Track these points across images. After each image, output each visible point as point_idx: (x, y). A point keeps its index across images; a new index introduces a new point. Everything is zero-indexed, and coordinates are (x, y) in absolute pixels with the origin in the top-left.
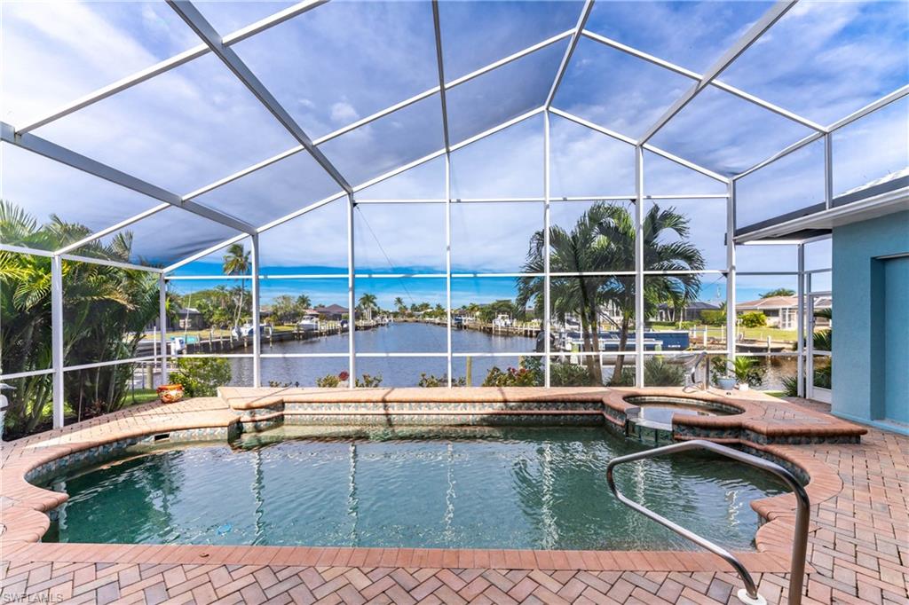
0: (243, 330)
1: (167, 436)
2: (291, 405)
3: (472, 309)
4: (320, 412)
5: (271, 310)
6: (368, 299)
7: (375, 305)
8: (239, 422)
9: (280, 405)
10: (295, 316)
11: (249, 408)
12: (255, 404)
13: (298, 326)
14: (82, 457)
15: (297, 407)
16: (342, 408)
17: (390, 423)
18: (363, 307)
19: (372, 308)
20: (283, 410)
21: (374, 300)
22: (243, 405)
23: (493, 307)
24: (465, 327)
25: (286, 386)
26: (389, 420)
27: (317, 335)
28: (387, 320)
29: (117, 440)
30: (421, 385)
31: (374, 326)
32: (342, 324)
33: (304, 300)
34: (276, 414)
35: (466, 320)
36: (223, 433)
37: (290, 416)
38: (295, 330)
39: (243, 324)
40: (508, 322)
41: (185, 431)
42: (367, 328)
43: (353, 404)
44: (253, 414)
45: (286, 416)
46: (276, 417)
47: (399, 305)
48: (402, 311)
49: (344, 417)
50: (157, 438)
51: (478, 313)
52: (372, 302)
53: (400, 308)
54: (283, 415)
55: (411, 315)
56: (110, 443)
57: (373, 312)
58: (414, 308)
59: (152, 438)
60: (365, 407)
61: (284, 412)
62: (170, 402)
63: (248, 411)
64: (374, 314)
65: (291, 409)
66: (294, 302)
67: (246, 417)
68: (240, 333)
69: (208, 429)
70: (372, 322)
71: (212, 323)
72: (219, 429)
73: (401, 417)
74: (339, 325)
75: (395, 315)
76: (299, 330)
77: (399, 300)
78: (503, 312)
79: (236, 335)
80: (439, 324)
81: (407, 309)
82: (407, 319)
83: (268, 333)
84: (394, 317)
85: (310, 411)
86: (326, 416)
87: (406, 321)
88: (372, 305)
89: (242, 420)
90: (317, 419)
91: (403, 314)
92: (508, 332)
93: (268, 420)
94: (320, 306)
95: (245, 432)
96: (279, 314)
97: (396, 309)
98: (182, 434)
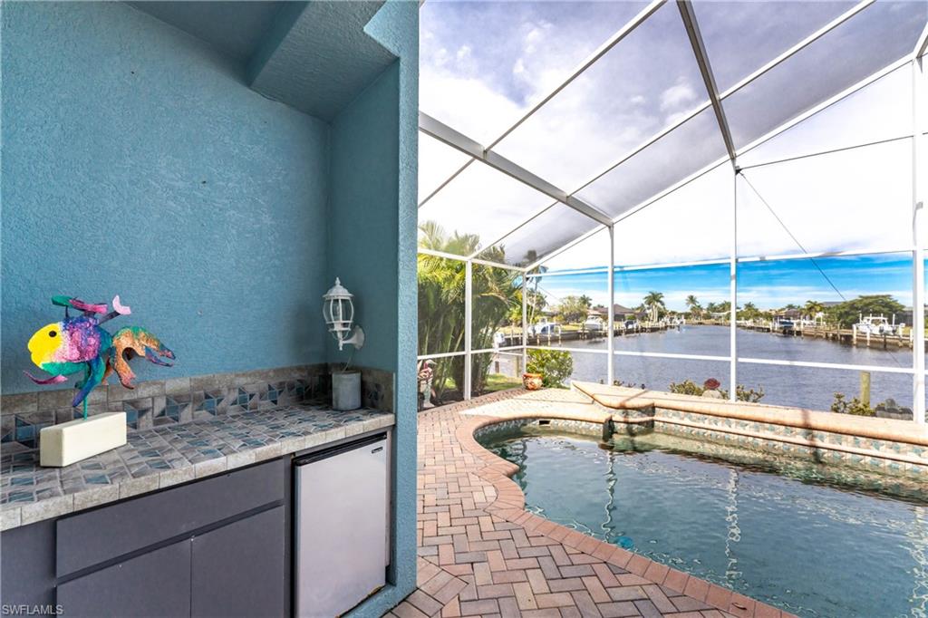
0: (536, 328)
1: (547, 422)
2: (663, 410)
3: (810, 309)
4: (701, 424)
5: (557, 310)
6: (654, 298)
7: (663, 304)
8: (610, 421)
9: (651, 409)
10: (579, 316)
11: (623, 408)
12: (629, 404)
13: (583, 326)
14: (495, 429)
15: (670, 415)
16: (733, 425)
17: (817, 459)
18: (646, 306)
19: (659, 308)
20: (653, 415)
21: (661, 299)
22: (616, 403)
23: (853, 306)
24: (799, 333)
25: (629, 386)
26: (815, 454)
27: (600, 336)
28: (678, 322)
29: (515, 419)
30: (836, 410)
31: (662, 329)
32: (627, 325)
33: (585, 300)
34: (648, 418)
35: (800, 324)
36: (598, 429)
37: (661, 424)
38: (580, 330)
39: (536, 322)
40: (887, 327)
41: (563, 421)
42: (653, 330)
43: (752, 423)
44: (627, 415)
45: (656, 423)
46: (647, 422)
47: (691, 305)
48: (696, 311)
49: (736, 437)
50: (541, 423)
51: (820, 315)
52: (658, 301)
53: (693, 309)
54: (653, 421)
55: (708, 317)
56: (510, 420)
57: (659, 312)
58: (712, 308)
59: (537, 422)
60: (773, 430)
61: (655, 418)
62: (533, 389)
63: (621, 411)
64: (661, 315)
65: (663, 414)
66: (577, 304)
67: (618, 416)
68: (534, 331)
69: (584, 423)
70: (661, 324)
71: (511, 321)
72: (595, 425)
73: (837, 454)
74: (624, 326)
75: (687, 316)
76: (583, 330)
77: (692, 299)
78: (876, 313)
79: (531, 332)
80: (751, 328)
81: (702, 309)
82: (703, 321)
83: (557, 332)
84: (686, 318)
85: (687, 421)
86: (709, 432)
87: (701, 323)
88: (659, 304)
89: (614, 419)
90: (698, 433)
91: (698, 315)
92: (885, 343)
93: (639, 423)
94: (599, 306)
95: (616, 433)
96: (565, 313)
97: (688, 310)
98: (561, 423)
